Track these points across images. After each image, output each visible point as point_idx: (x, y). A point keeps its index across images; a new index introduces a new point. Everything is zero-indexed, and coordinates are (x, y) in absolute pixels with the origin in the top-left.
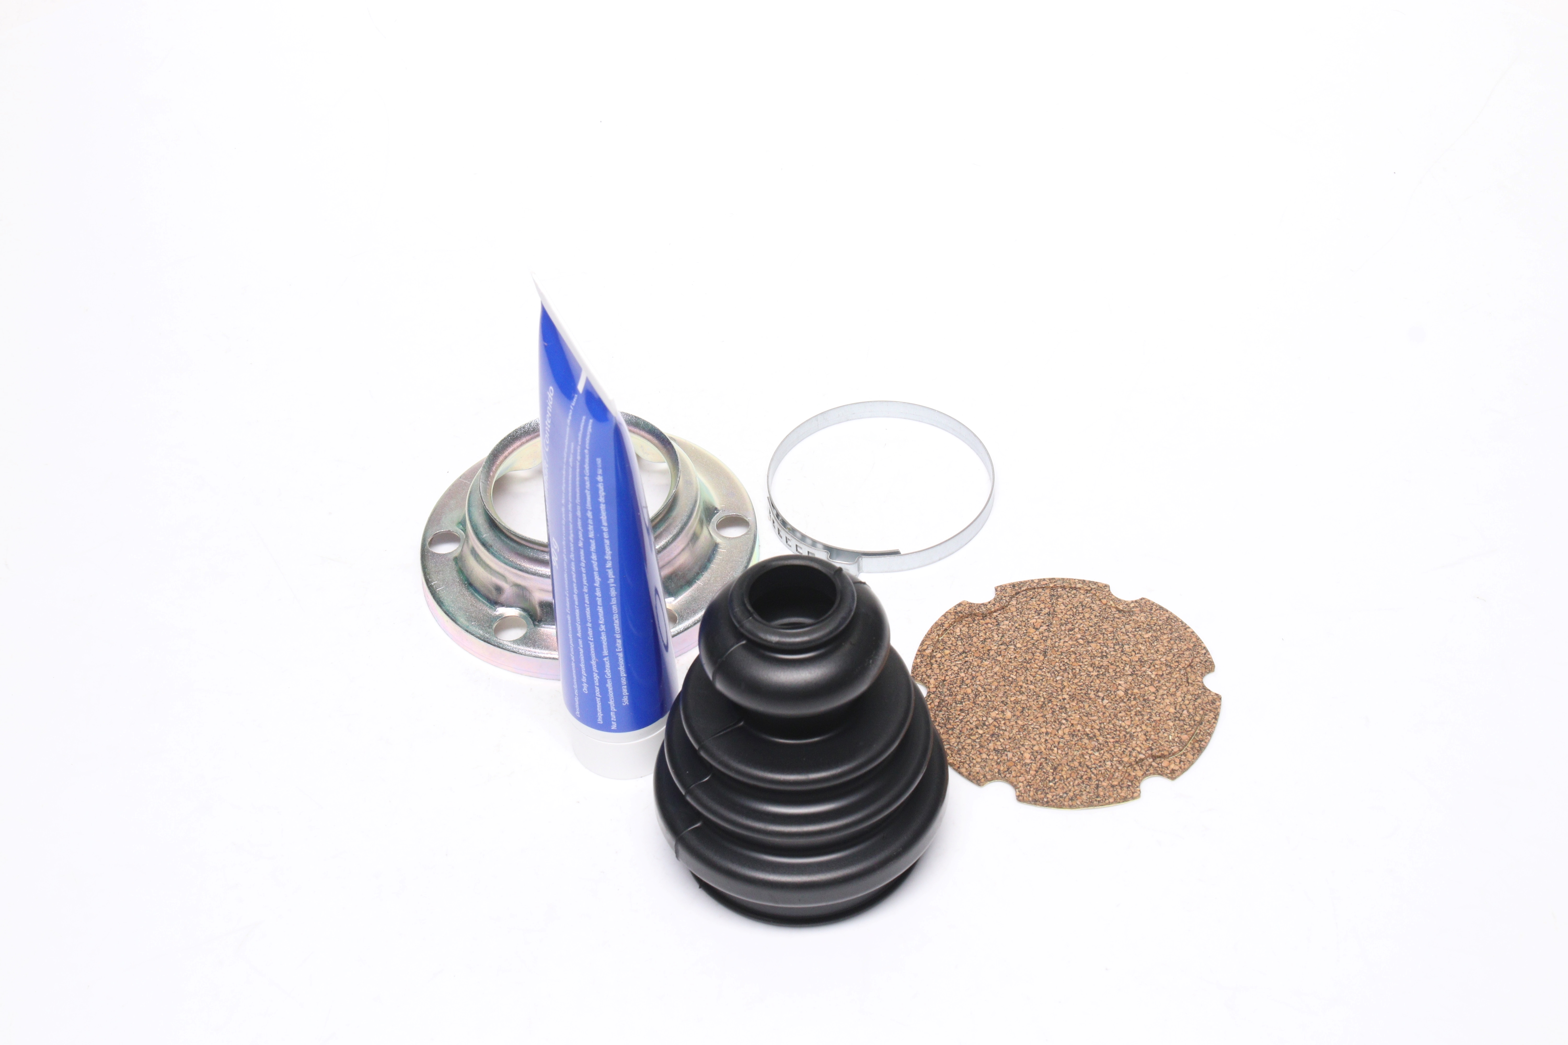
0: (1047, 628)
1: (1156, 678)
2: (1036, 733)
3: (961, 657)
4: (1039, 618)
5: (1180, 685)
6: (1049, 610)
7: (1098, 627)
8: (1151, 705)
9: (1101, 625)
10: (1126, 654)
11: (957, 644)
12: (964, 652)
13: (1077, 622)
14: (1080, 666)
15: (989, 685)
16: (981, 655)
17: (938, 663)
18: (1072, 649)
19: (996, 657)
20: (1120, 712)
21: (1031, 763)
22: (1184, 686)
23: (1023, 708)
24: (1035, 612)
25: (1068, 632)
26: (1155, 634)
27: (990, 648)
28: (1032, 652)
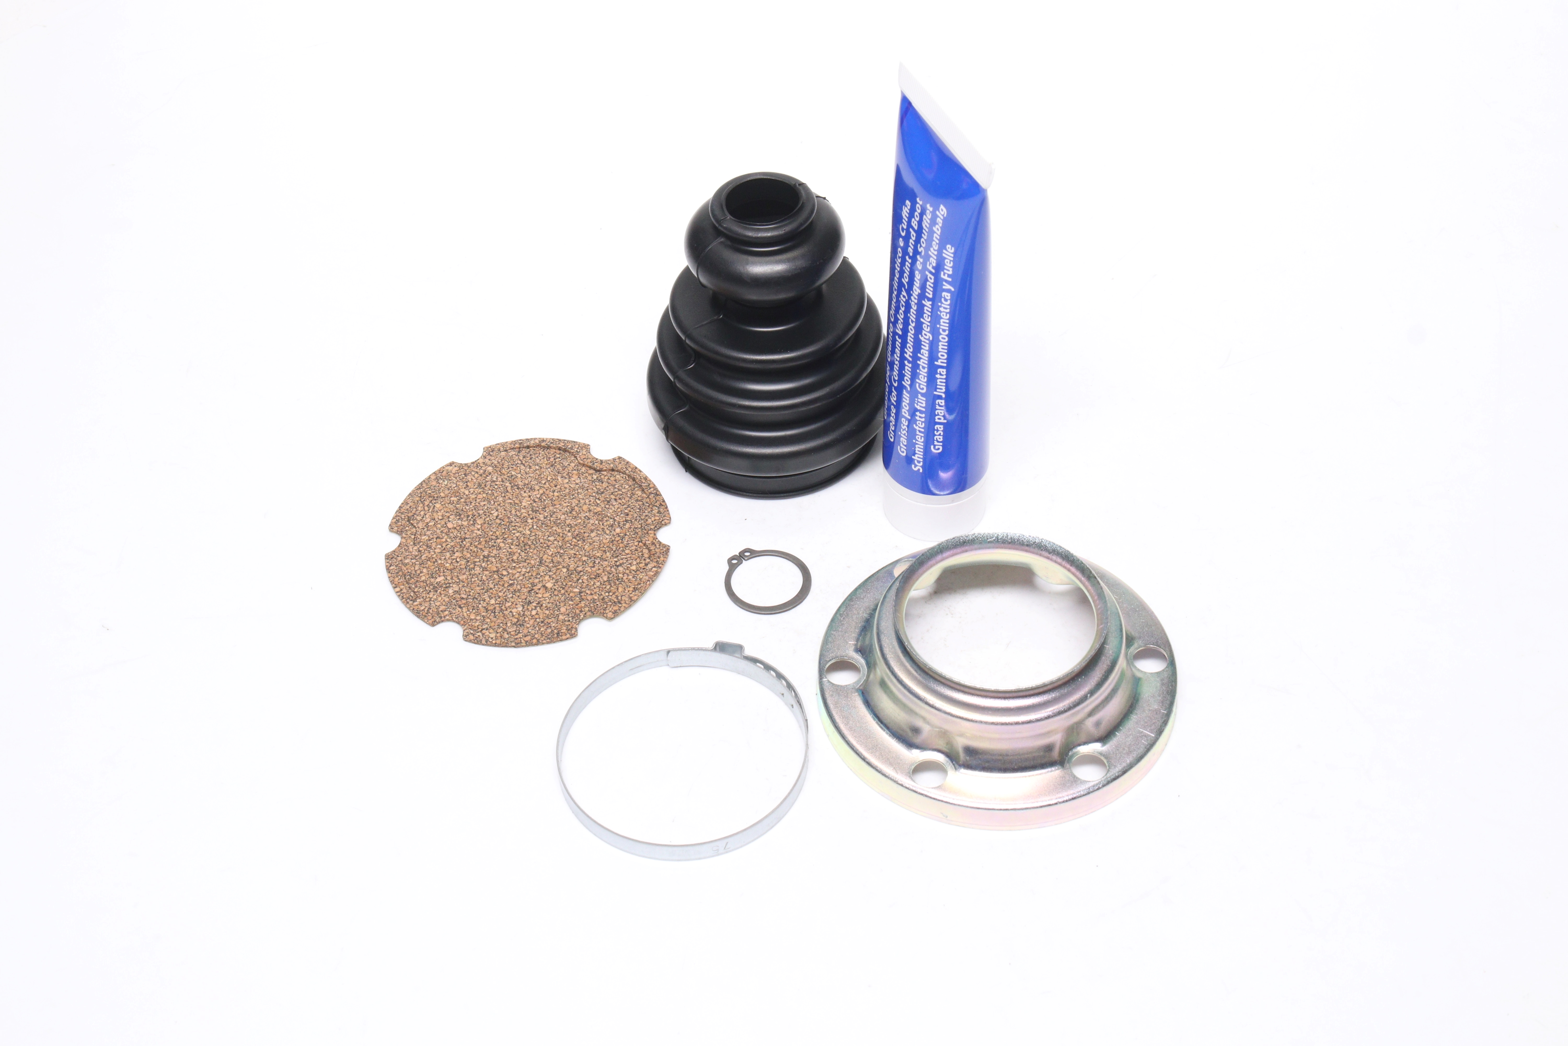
0: (534, 588)
1: (443, 535)
2: (564, 492)
3: (621, 561)
4: (540, 598)
5: (424, 529)
6: (529, 607)
7: (485, 587)
8: (455, 510)
9: (481, 591)
10: (465, 559)
11: (623, 574)
12: (618, 566)
13: (504, 593)
14: (510, 548)
15: (598, 534)
16: (601, 562)
17: (644, 558)
18: (514, 565)
19: (588, 559)
20: (484, 505)
21: (572, 471)
22: (420, 528)
23: (571, 513)
24: (542, 605)
25: (514, 583)
26: (432, 580)
27: (592, 569)
28: (553, 563)
